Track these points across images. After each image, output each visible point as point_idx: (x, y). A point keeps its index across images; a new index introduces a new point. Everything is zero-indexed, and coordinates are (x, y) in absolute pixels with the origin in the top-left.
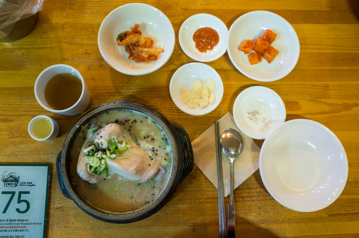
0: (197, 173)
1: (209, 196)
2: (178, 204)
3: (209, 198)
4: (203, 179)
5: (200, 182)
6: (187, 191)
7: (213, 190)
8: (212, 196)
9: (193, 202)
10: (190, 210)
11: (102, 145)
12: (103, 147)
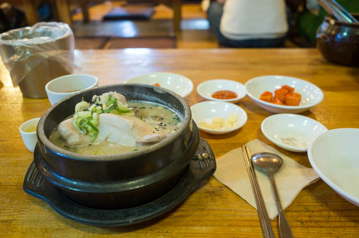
0: (222, 190)
1: (244, 218)
2: (194, 226)
3: (245, 220)
4: (231, 197)
5: (228, 200)
6: (209, 210)
7: (249, 210)
8: (250, 218)
9: (218, 224)
10: (213, 234)
11: (100, 100)
12: (100, 103)
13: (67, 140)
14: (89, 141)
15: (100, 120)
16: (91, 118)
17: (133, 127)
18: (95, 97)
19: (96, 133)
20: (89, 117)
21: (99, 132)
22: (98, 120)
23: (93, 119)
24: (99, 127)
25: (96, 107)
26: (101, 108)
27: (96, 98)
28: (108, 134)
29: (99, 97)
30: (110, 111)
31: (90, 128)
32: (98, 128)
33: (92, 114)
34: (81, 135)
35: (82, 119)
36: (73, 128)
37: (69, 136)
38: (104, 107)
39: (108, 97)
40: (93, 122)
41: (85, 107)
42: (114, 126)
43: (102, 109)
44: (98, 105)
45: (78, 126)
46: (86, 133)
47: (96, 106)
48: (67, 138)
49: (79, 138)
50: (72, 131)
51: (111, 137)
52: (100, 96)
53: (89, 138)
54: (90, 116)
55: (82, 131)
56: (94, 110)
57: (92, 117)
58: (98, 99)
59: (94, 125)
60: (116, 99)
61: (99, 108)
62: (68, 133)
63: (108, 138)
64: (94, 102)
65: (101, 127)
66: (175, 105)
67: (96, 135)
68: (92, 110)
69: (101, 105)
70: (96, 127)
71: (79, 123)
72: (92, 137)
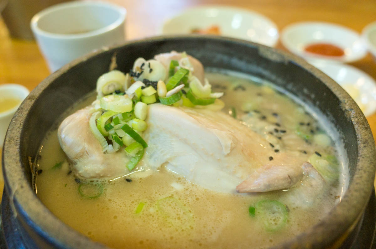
11: (151, 70)
12: (152, 77)
13: (75, 163)
14: (126, 169)
15: (151, 121)
16: (131, 114)
17: (232, 149)
18: (139, 62)
19: (142, 150)
20: (127, 112)
21: (148, 148)
22: (146, 119)
23: (135, 117)
24: (147, 135)
25: (143, 88)
26: (155, 92)
27: (143, 64)
28: (168, 156)
29: (149, 64)
30: (176, 101)
31: (127, 138)
32: (145, 138)
33: (134, 103)
34: (107, 155)
35: (111, 116)
36: (91, 138)
37: (81, 157)
38: (162, 90)
39: (168, 65)
40: (136, 124)
41: (118, 83)
42: (185, 142)
43: (156, 95)
44: (147, 83)
45: (102, 133)
46: (117, 150)
47: (144, 85)
48: (76, 160)
49: (103, 163)
50: (86, 146)
51: (174, 163)
52: (151, 62)
53: (126, 160)
54: (129, 110)
55: (110, 146)
56: (138, 95)
57: (133, 111)
58: (146, 69)
59: (136, 131)
60: (188, 72)
61: (150, 91)
62: (78, 150)
63: (167, 163)
64: (139, 75)
65: (153, 137)
66: (306, 91)
67: (141, 155)
68: (134, 93)
69: (154, 85)
70: (140, 134)
71: (103, 126)
72: (133, 160)
